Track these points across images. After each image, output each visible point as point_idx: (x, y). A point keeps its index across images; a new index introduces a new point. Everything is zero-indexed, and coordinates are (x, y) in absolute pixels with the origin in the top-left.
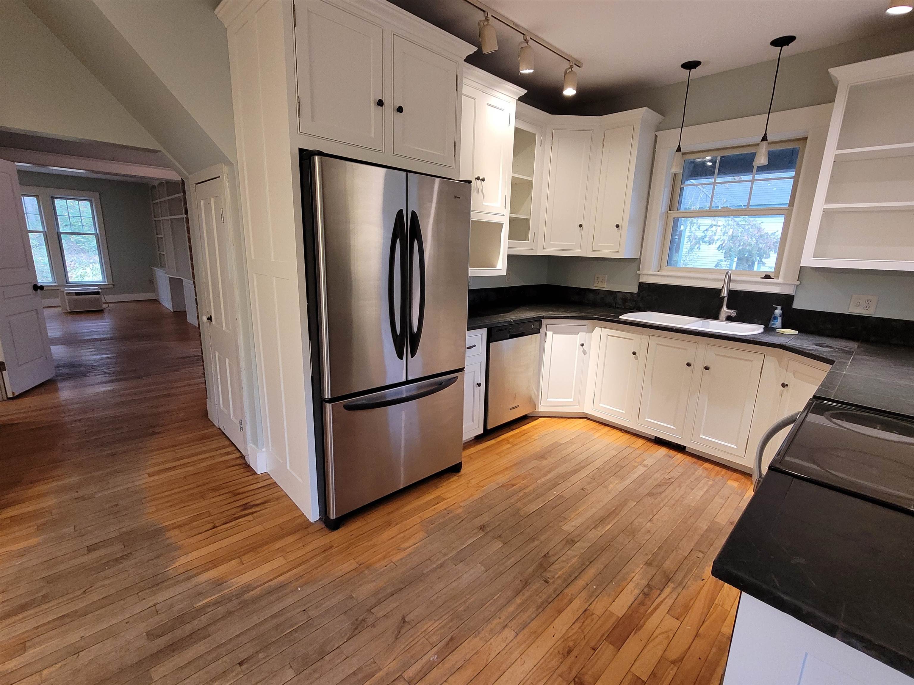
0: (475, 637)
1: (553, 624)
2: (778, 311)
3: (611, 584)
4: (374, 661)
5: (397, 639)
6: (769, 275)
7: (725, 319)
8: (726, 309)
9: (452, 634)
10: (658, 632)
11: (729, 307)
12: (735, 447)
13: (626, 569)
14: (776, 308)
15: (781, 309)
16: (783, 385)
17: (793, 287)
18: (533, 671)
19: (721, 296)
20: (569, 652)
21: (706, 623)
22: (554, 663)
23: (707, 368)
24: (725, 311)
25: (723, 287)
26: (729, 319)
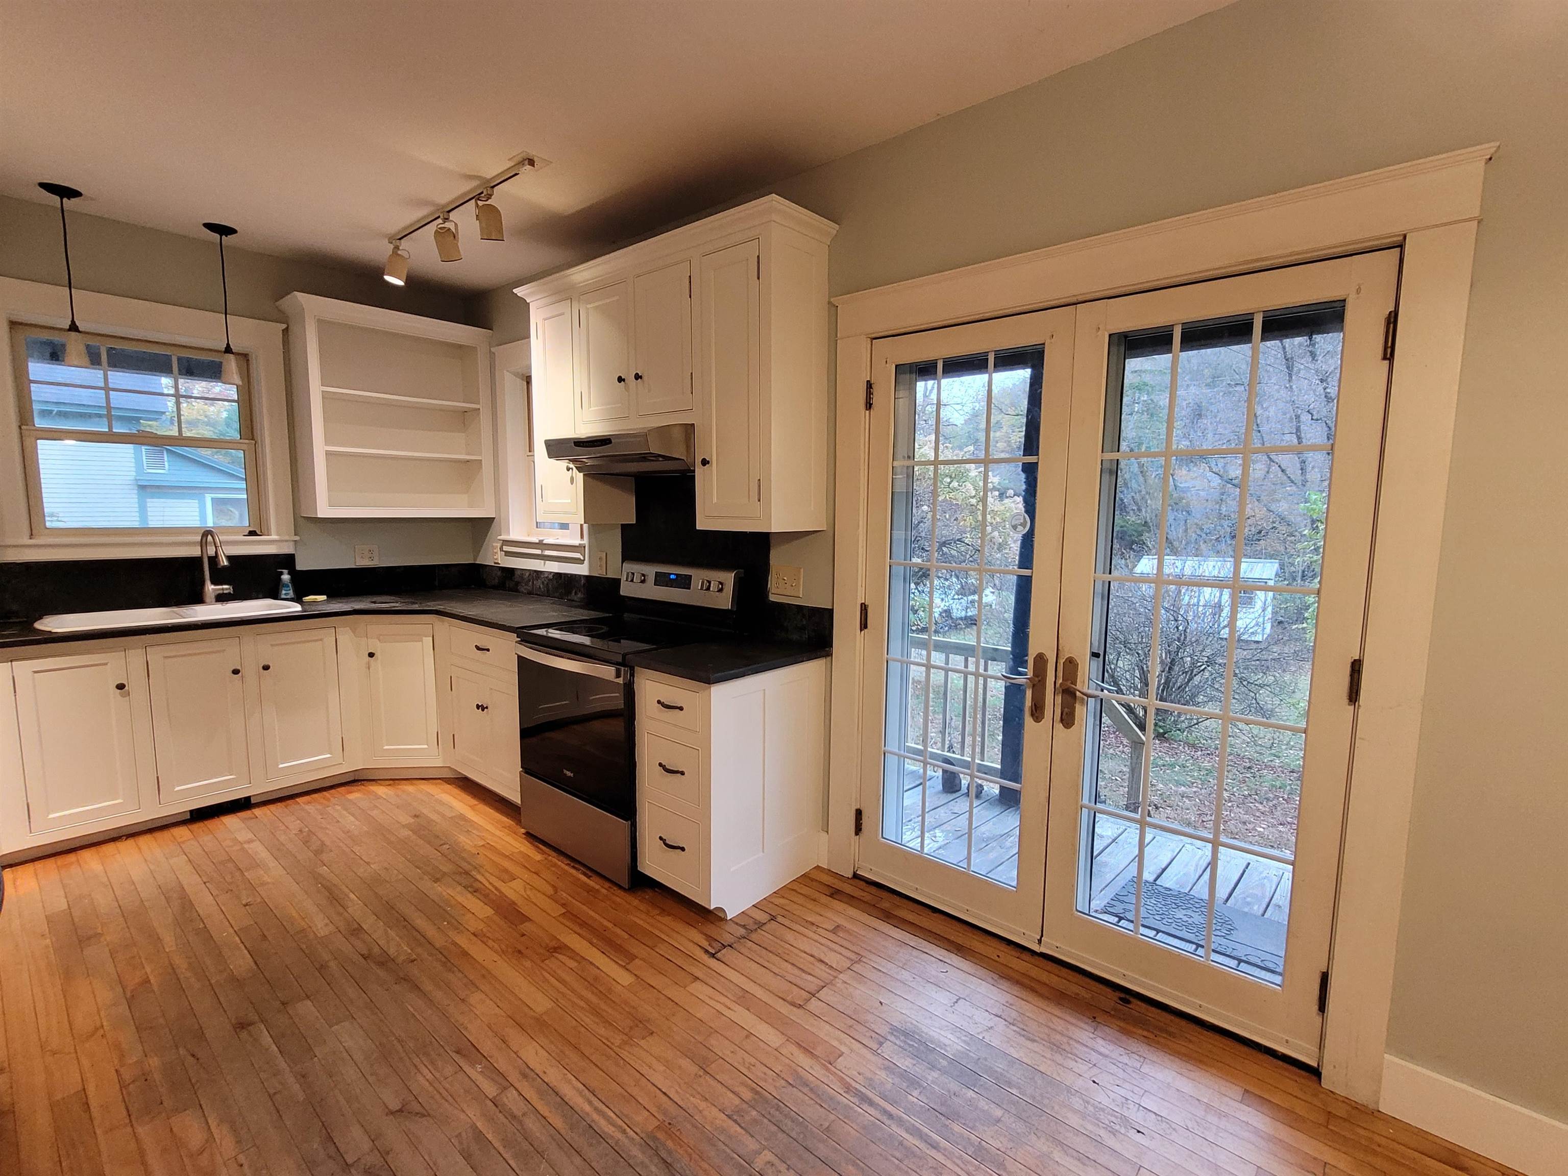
0: (466, 1028)
1: (481, 961)
2: (286, 577)
3: (450, 912)
4: (457, 1136)
5: (429, 1115)
6: (255, 531)
7: (214, 600)
8: (213, 587)
9: (450, 1053)
10: (524, 894)
11: (214, 582)
12: (329, 756)
13: (436, 899)
14: (282, 573)
15: (289, 574)
16: (371, 655)
17: (292, 544)
18: (531, 980)
19: (219, 567)
20: (520, 952)
21: (526, 865)
22: (528, 964)
23: (266, 668)
24: (210, 588)
25: (216, 552)
26: (221, 598)
